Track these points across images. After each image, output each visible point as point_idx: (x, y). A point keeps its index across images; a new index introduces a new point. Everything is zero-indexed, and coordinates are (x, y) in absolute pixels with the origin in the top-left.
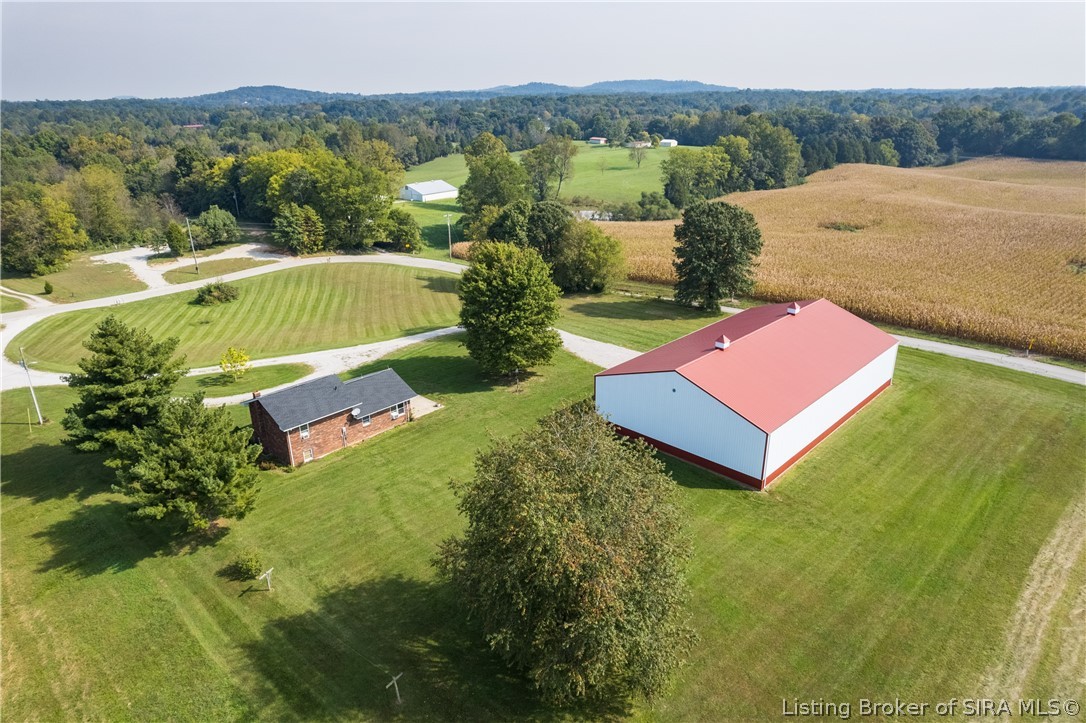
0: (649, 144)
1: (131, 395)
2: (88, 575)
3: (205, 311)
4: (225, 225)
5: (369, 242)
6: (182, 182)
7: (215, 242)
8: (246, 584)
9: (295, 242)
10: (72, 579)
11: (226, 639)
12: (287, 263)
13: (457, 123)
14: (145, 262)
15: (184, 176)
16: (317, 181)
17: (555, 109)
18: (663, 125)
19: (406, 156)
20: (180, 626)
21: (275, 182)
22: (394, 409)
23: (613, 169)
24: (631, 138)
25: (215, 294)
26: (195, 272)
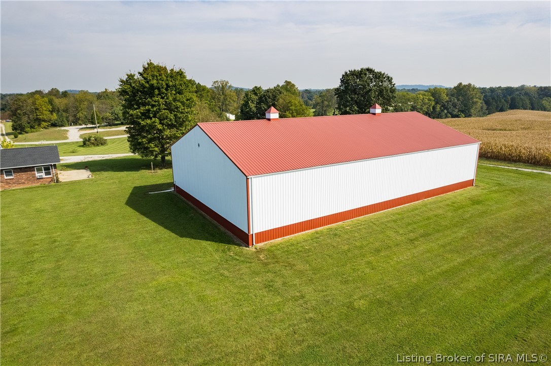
22: (39, 169)
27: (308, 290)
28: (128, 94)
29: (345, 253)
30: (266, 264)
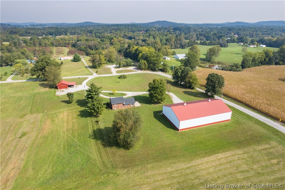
0: (256, 46)
1: (93, 94)
2: (82, 117)
3: (120, 80)
4: (130, 62)
5: (157, 69)
6: (128, 51)
7: (128, 65)
8: (97, 123)
9: (141, 68)
10: (80, 117)
11: (92, 129)
12: (139, 72)
13: (204, 36)
14: (114, 68)
15: (129, 49)
16: (148, 56)
17: (236, 32)
18: (264, 40)
19: (185, 45)
20: (88, 126)
21: (140, 55)
22: (131, 104)
23: (237, 54)
24: (251, 44)
25: (123, 77)
26: (121, 71)
27: (187, 139)
28: (151, 87)
29: (194, 134)
30: (181, 135)
